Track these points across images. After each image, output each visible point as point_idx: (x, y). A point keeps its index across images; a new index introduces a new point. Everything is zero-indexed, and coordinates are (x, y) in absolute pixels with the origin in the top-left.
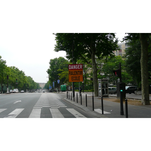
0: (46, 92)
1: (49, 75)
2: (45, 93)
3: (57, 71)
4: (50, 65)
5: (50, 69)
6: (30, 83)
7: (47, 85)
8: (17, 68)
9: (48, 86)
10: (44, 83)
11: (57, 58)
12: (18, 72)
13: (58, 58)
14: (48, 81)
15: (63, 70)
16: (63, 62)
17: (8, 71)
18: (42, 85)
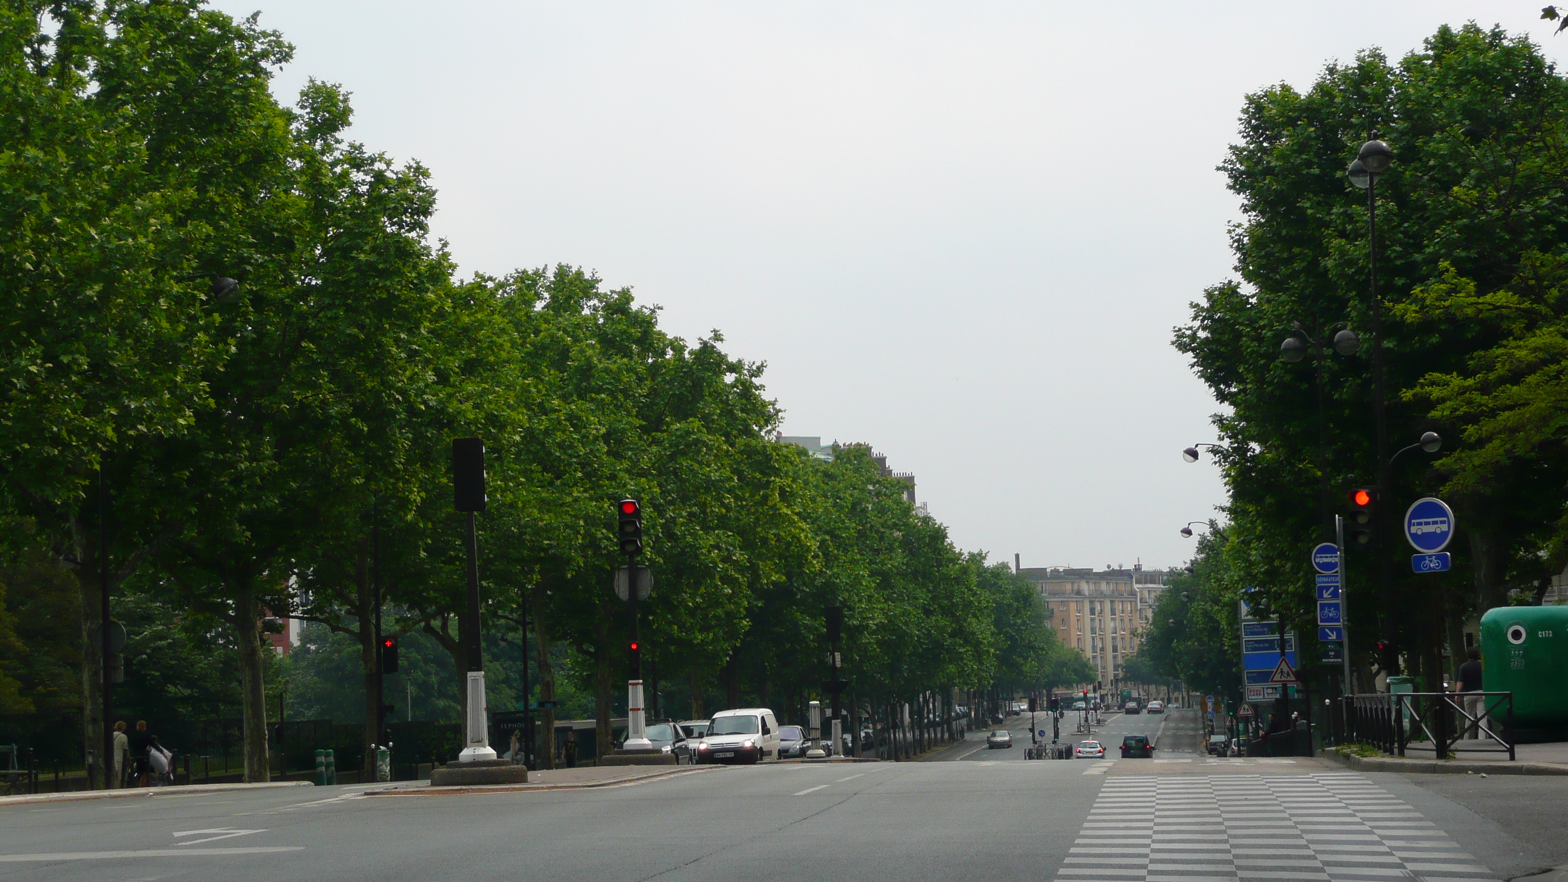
0: (1177, 745)
1: (1228, 410)
2: (1160, 760)
3: (1397, 328)
4: (1245, 220)
5: (1248, 289)
6: (868, 583)
7: (1198, 606)
8: (626, 296)
9: (1214, 630)
10: (1138, 574)
11: (1394, 61)
12: (654, 370)
13: (1412, 64)
14: (1224, 521)
15: (1523, 291)
16: (1503, 124)
17: (470, 368)
18: (1092, 611)
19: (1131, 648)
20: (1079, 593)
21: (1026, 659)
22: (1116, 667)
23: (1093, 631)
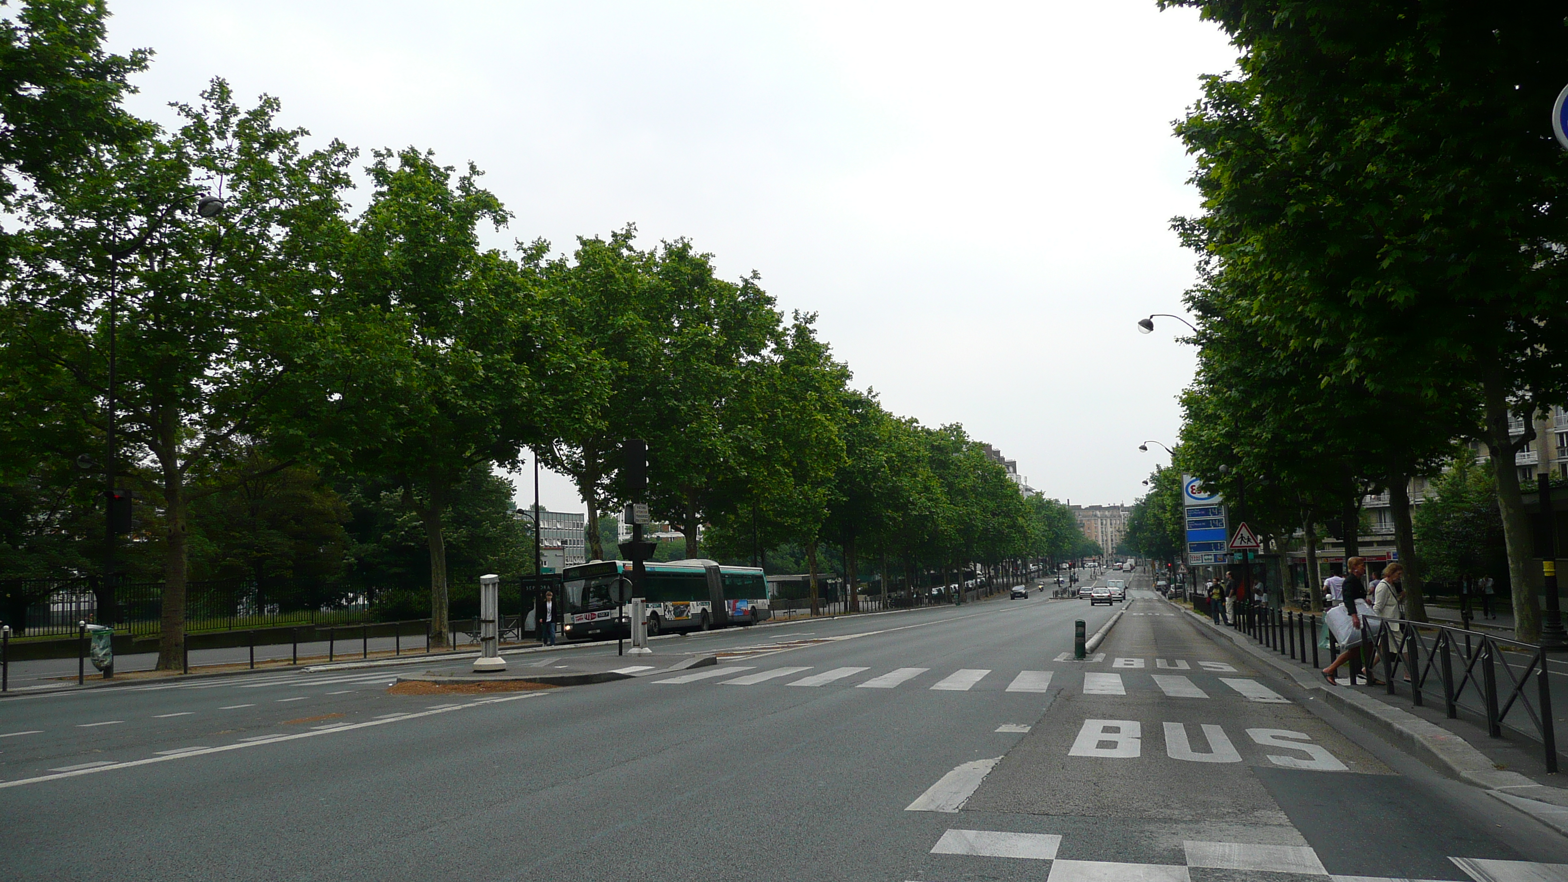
18: (1102, 524)
19: (1118, 539)
20: (1096, 516)
21: (1064, 543)
22: (1112, 548)
23: (1102, 532)
